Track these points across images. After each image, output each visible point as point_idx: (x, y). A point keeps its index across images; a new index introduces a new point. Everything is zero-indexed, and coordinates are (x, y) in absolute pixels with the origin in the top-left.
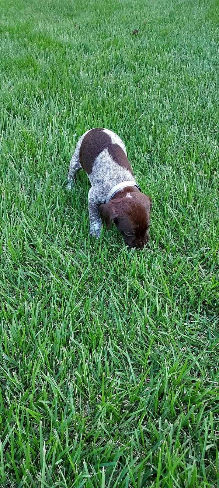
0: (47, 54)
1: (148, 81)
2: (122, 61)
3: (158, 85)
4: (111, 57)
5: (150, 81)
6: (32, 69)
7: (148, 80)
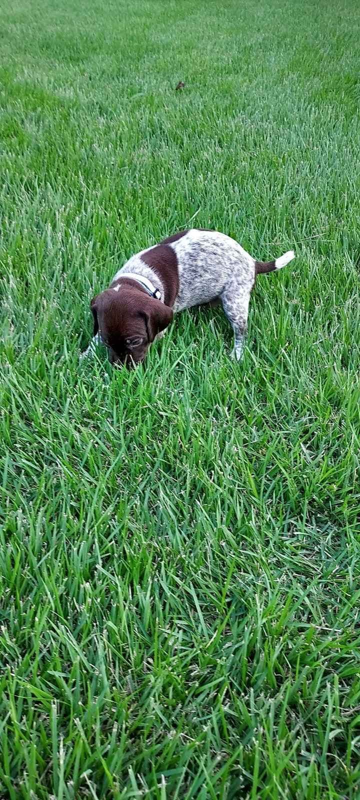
0: (39, 117)
1: (204, 161)
2: (161, 129)
3: (219, 166)
4: (143, 123)
5: (207, 160)
6: (14, 140)
7: (204, 158)
